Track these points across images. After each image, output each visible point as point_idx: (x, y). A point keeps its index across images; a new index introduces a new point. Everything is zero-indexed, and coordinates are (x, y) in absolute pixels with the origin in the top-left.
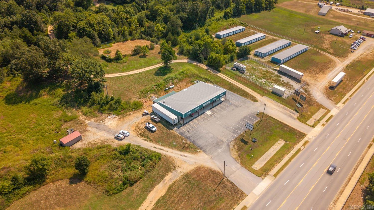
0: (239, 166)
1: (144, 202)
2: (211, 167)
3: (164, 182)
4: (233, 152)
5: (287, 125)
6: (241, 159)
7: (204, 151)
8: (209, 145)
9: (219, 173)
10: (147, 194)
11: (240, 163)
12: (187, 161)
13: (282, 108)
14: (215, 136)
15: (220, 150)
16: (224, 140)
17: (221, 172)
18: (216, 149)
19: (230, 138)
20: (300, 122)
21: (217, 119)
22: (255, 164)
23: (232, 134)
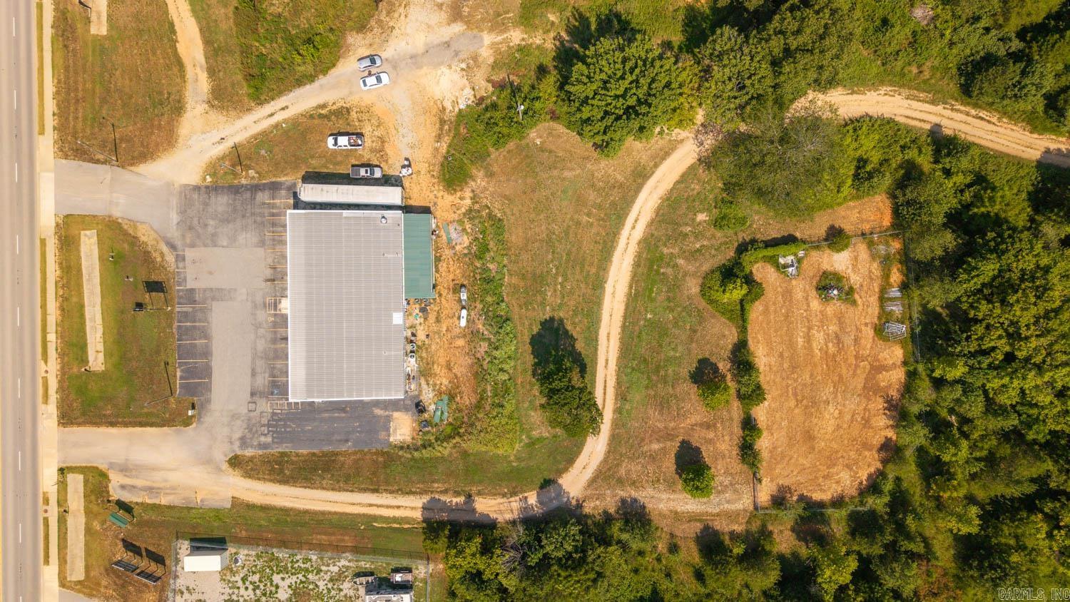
0: (117, 213)
1: (189, 7)
2: (155, 163)
3: (201, 67)
4: (151, 238)
5: (112, 424)
6: (126, 234)
7: (197, 188)
8: (203, 210)
9: (132, 165)
10: (199, 22)
11: (120, 221)
12: (204, 136)
13: (159, 488)
14: (215, 246)
15: (175, 217)
16: (190, 254)
17: (132, 168)
18: (182, 212)
19: (185, 268)
20: (95, 465)
21: (253, 302)
22: (96, 246)
23: (190, 284)
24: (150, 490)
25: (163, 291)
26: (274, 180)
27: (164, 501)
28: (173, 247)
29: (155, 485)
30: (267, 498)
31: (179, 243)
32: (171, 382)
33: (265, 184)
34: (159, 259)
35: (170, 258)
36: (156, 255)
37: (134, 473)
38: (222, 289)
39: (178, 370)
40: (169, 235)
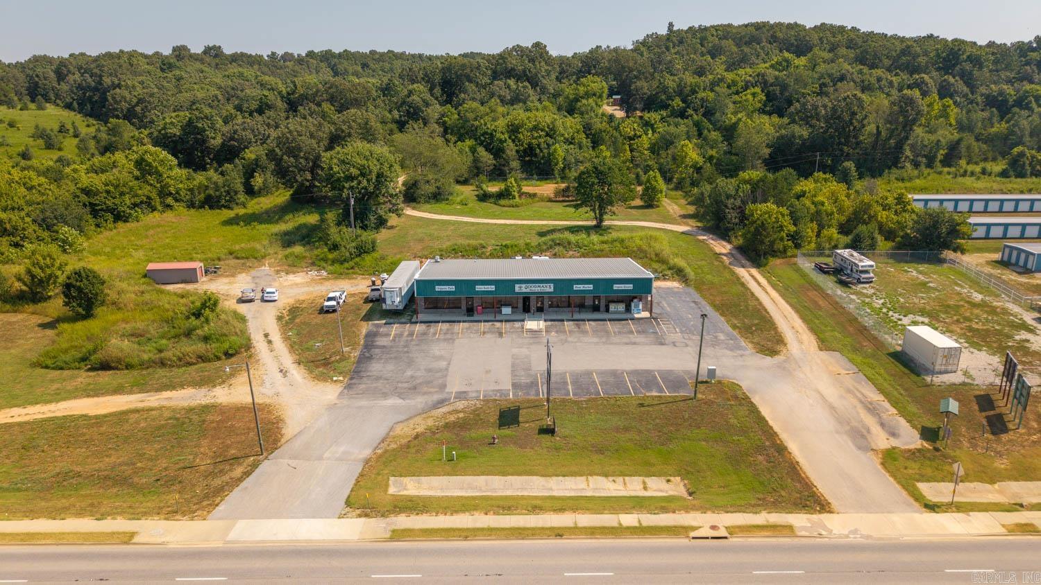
0: (363, 454)
1: (39, 405)
2: (288, 420)
3: (150, 396)
4: (420, 422)
5: (781, 449)
6: (406, 446)
7: (350, 386)
8: (387, 379)
9: (277, 440)
10: (75, 398)
11: (379, 451)
12: (267, 384)
13: (861, 402)
14: (447, 369)
15: (393, 401)
16: (454, 387)
17: (283, 441)
18: (385, 395)
19: (478, 392)
20: (880, 467)
21: (531, 344)
22: (423, 479)
23: (506, 385)
24: (872, 409)
25: (518, 409)
26: (362, 337)
27: (875, 397)
28: (441, 403)
29: (859, 406)
30: (800, 331)
31: (436, 397)
32: (672, 400)
33: (365, 341)
34: (461, 415)
35: (460, 405)
36: (452, 418)
37: (854, 424)
38: (513, 365)
39: (647, 394)
40: (420, 406)
